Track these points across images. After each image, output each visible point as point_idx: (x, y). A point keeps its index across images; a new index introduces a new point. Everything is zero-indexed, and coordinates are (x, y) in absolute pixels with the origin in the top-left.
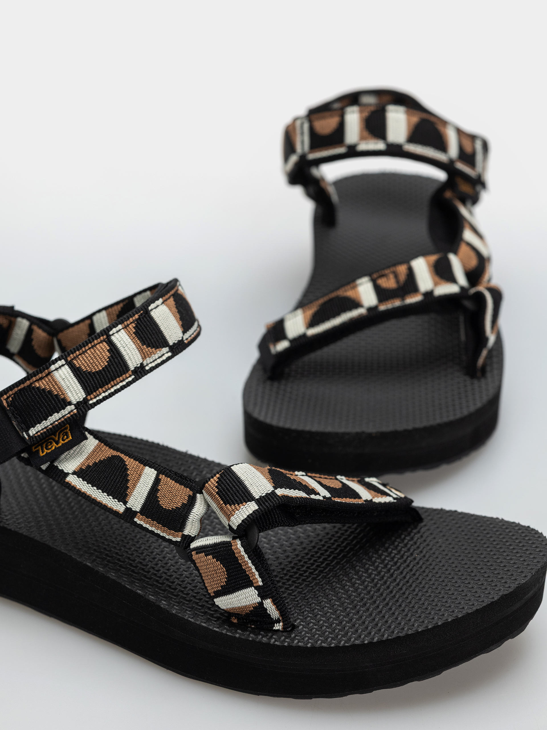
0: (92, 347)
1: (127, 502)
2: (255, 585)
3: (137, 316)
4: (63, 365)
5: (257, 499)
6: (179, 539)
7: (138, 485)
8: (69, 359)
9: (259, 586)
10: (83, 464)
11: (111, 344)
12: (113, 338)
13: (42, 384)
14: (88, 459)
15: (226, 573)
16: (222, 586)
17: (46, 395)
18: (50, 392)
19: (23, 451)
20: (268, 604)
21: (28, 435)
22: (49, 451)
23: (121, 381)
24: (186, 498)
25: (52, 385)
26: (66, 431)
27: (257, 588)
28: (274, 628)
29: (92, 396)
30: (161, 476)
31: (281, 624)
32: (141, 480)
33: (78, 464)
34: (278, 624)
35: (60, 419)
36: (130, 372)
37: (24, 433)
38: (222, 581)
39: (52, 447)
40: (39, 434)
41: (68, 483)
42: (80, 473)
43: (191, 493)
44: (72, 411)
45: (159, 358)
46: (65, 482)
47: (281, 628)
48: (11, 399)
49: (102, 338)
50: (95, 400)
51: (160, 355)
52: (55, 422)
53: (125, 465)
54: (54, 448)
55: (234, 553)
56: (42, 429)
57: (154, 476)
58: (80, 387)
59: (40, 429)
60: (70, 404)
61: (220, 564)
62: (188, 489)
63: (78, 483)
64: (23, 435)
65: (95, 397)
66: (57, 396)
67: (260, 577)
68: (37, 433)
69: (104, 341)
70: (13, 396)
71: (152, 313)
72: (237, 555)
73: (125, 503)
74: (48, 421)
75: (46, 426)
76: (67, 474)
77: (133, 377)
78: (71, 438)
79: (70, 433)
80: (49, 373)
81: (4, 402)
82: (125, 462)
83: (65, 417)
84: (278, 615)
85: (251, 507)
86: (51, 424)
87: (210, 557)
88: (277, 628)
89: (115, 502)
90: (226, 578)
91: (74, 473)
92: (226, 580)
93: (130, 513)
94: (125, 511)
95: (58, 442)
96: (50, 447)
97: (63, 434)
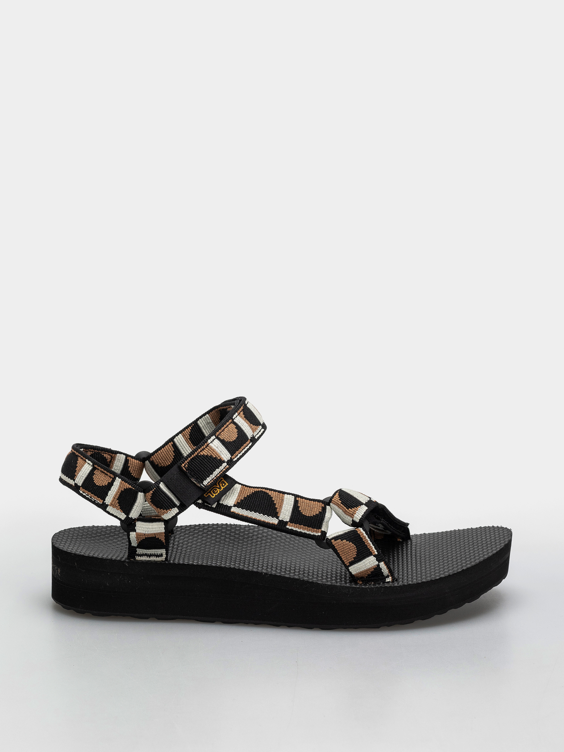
0: (227, 426)
1: (279, 517)
2: (373, 554)
3: (242, 408)
4: (214, 439)
5: (365, 504)
6: (320, 534)
7: (284, 505)
8: (217, 435)
9: (376, 554)
10: (238, 499)
11: (235, 424)
12: (235, 420)
13: (205, 453)
14: (239, 496)
15: (356, 549)
16: (354, 558)
17: (209, 459)
18: (211, 456)
19: (198, 499)
20: (382, 565)
21: (204, 485)
22: (216, 494)
23: (246, 446)
24: (321, 508)
25: (211, 452)
26: (222, 481)
27: (375, 556)
29: (234, 456)
30: (297, 498)
31: (390, 578)
32: (285, 502)
33: (235, 500)
34: (388, 578)
35: (220, 472)
36: (249, 441)
38: (354, 554)
40: (209, 484)
41: (233, 512)
42: (238, 505)
43: (323, 505)
44: (226, 466)
45: (259, 432)
46: (230, 512)
47: (390, 580)
48: (187, 466)
49: (230, 420)
50: (236, 459)
51: (259, 430)
52: (217, 475)
53: (269, 495)
54: (219, 492)
55: (360, 535)
56: (211, 481)
57: (293, 500)
58: (227, 451)
59: (209, 481)
60: (224, 462)
61: (351, 544)
62: (320, 503)
63: (239, 511)
64: (201, 485)
65: (236, 457)
66: (216, 458)
67: (375, 549)
68: (208, 483)
69: (232, 422)
70: (187, 464)
72: (361, 536)
73: (277, 518)
74: (213, 475)
75: (212, 478)
76: (231, 507)
77: (251, 443)
78: (227, 484)
79: (226, 481)
80: (208, 445)
81: (183, 469)
82: (268, 493)
83: (223, 471)
84: (388, 573)
85: (363, 509)
86: (215, 477)
87: (345, 541)
88: (388, 581)
89: (270, 518)
90: (356, 552)
91: (235, 506)
92: (356, 553)
93: (282, 523)
94: (278, 523)
95: (220, 488)
96: (216, 492)
97: (221, 483)
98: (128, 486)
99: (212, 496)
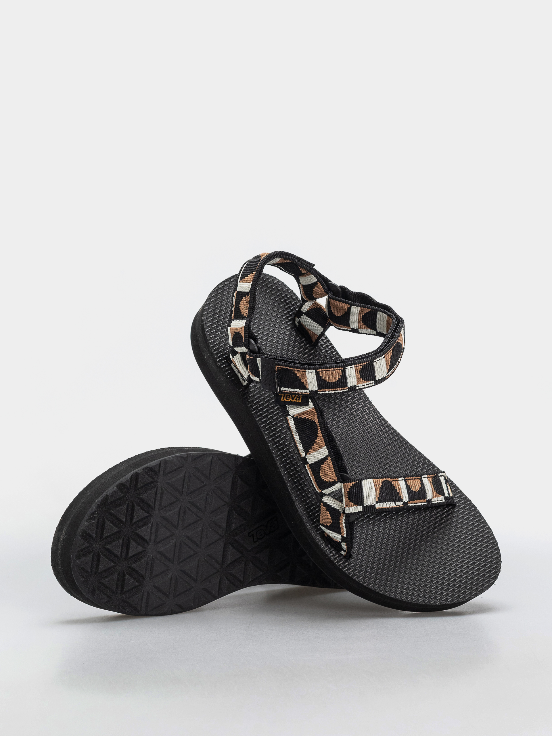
0: (333, 370)
2: (342, 535)
3: (365, 363)
4: (313, 372)
5: (364, 506)
6: (319, 491)
7: (316, 452)
8: (318, 370)
9: (344, 537)
10: (299, 415)
11: (344, 372)
12: (346, 370)
13: (298, 374)
14: (303, 413)
15: (331, 522)
16: (327, 525)
17: (298, 379)
18: (300, 379)
20: (344, 544)
21: (280, 389)
22: (286, 400)
23: (340, 390)
24: (333, 480)
25: (303, 377)
26: (299, 398)
27: (342, 537)
28: (341, 552)
29: (321, 390)
30: (329, 457)
31: (345, 553)
32: (319, 451)
33: (297, 413)
35: (299, 392)
36: (347, 388)
37: (278, 388)
38: (328, 523)
39: (289, 399)
40: (285, 392)
41: (287, 419)
42: (295, 418)
43: (336, 480)
44: (307, 391)
45: (367, 385)
46: (286, 417)
48: (280, 370)
49: (341, 368)
51: (368, 384)
52: (296, 392)
53: (317, 434)
54: (289, 400)
55: (339, 517)
57: (326, 455)
58: (317, 385)
59: (287, 390)
60: (308, 389)
61: (330, 517)
62: (336, 478)
63: (291, 423)
65: (322, 392)
66: (303, 383)
67: (346, 534)
69: (341, 369)
71: (375, 364)
72: (340, 519)
73: (306, 454)
74: (293, 389)
75: (291, 391)
76: (289, 415)
78: (300, 401)
79: (302, 398)
80: (305, 372)
81: (276, 368)
82: (318, 432)
83: (302, 393)
84: (346, 550)
85: (359, 509)
86: (294, 392)
87: (328, 512)
88: (342, 553)
89: (302, 449)
91: (292, 416)
92: (330, 525)
93: (305, 460)
94: (303, 457)
95: (293, 399)
96: (288, 398)
97: (297, 396)
98: (243, 334)
99: (282, 398)
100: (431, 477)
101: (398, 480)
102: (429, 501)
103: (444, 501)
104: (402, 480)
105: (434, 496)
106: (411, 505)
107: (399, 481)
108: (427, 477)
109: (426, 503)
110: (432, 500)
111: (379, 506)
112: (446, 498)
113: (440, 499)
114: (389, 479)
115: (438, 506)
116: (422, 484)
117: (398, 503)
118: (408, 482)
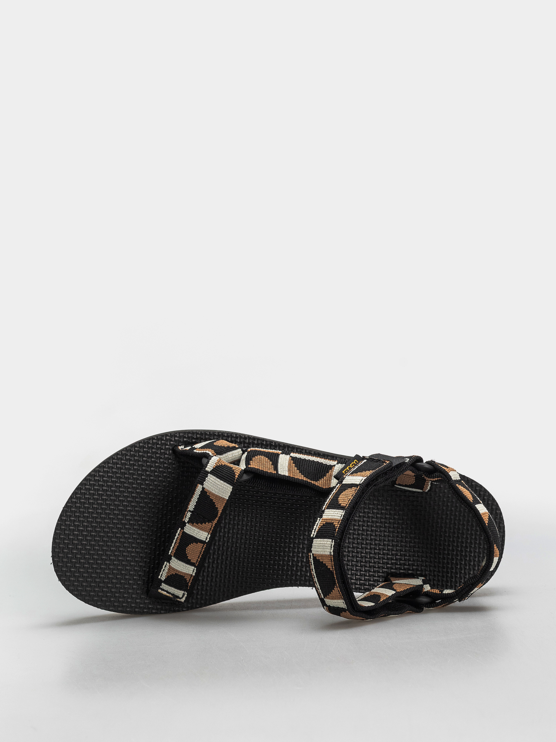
100: (189, 581)
101: (209, 533)
102: (169, 560)
103: (159, 577)
104: (206, 539)
105: (170, 568)
106: (179, 531)
107: (207, 534)
108: (192, 575)
109: (170, 553)
110: (168, 564)
111: (199, 488)
112: (161, 581)
113: (163, 575)
114: (215, 521)
115: (159, 568)
116: (188, 562)
117: (189, 515)
118: (200, 545)
